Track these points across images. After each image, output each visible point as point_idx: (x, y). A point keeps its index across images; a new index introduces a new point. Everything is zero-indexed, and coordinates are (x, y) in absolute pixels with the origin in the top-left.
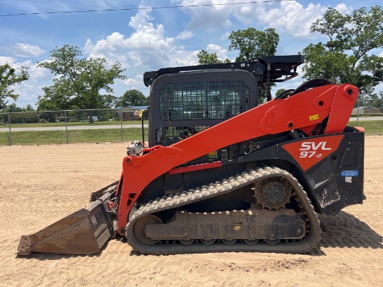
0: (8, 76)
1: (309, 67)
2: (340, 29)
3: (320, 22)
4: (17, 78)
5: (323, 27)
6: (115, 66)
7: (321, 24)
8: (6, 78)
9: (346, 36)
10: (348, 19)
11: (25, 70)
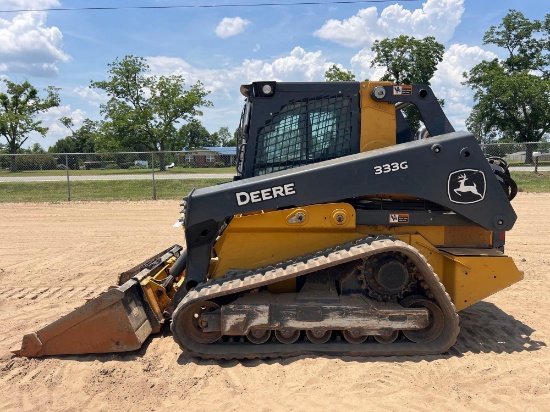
0: (27, 100)
1: (485, 93)
2: (525, 40)
3: (497, 30)
4: (41, 103)
5: (500, 37)
6: (196, 86)
7: (498, 33)
8: (25, 103)
9: (533, 50)
10: (537, 26)
11: (54, 92)
